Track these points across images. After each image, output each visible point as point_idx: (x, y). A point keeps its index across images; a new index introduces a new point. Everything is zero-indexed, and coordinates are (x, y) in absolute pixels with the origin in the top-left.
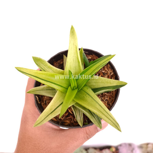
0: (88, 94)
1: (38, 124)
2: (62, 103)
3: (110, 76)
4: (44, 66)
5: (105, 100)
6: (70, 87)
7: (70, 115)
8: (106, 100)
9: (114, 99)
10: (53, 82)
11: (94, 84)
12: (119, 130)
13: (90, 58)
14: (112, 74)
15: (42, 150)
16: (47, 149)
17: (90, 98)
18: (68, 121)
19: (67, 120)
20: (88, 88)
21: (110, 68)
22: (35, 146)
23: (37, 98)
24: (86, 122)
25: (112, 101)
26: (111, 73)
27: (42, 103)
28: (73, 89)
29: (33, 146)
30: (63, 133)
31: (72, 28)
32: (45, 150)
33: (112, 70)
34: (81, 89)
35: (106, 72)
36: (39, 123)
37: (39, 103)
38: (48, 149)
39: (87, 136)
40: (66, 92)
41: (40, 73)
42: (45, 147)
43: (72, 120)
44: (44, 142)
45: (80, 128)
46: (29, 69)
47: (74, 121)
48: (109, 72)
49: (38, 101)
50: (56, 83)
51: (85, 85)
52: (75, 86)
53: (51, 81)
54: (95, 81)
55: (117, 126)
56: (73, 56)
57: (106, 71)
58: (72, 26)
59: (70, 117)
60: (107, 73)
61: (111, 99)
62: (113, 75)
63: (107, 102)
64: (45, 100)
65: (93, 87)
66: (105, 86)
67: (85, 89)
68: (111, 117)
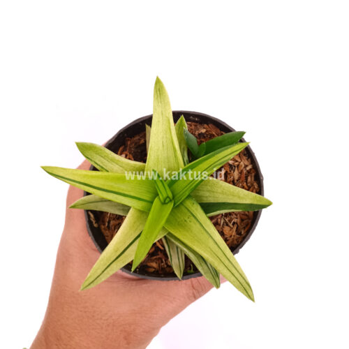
0: (194, 216)
1: (90, 284)
2: (139, 236)
3: (245, 172)
4: (102, 158)
5: (231, 225)
6: (156, 199)
7: (159, 253)
8: (234, 224)
9: (250, 221)
10: (121, 191)
11: (208, 194)
12: (251, 297)
13: (203, 131)
14: (248, 168)
15: (101, 319)
16: (111, 317)
17: (198, 225)
18: (154, 265)
19: (152, 261)
20: (195, 202)
21: (245, 155)
22: (85, 312)
23: (92, 215)
24: (190, 269)
25: (247, 225)
26: (246, 166)
27: (103, 227)
28: (164, 203)
29: (81, 311)
30: (144, 285)
31: (158, 82)
32: (107, 320)
33: (249, 160)
34: (181, 203)
35: (237, 163)
36: (93, 282)
37: (96, 225)
38: (113, 318)
39: (193, 294)
40: (149, 210)
41: (93, 177)
42: (106, 314)
43: (162, 262)
44: (104, 302)
45: (177, 281)
46: (69, 169)
47: (166, 264)
48: (242, 163)
49: (94, 222)
50: (126, 193)
51: (189, 197)
52: (168, 197)
53: (116, 190)
54: (209, 188)
55: (245, 289)
56: (163, 137)
57: (237, 161)
58: (157, 78)
59: (158, 257)
60: (238, 166)
61: (245, 221)
62: (251, 169)
63: (235, 229)
64: (108, 220)
65: (206, 200)
66: (229, 201)
67: (189, 203)
68: (236, 269)
